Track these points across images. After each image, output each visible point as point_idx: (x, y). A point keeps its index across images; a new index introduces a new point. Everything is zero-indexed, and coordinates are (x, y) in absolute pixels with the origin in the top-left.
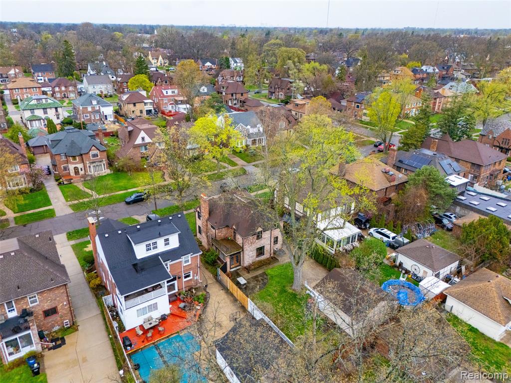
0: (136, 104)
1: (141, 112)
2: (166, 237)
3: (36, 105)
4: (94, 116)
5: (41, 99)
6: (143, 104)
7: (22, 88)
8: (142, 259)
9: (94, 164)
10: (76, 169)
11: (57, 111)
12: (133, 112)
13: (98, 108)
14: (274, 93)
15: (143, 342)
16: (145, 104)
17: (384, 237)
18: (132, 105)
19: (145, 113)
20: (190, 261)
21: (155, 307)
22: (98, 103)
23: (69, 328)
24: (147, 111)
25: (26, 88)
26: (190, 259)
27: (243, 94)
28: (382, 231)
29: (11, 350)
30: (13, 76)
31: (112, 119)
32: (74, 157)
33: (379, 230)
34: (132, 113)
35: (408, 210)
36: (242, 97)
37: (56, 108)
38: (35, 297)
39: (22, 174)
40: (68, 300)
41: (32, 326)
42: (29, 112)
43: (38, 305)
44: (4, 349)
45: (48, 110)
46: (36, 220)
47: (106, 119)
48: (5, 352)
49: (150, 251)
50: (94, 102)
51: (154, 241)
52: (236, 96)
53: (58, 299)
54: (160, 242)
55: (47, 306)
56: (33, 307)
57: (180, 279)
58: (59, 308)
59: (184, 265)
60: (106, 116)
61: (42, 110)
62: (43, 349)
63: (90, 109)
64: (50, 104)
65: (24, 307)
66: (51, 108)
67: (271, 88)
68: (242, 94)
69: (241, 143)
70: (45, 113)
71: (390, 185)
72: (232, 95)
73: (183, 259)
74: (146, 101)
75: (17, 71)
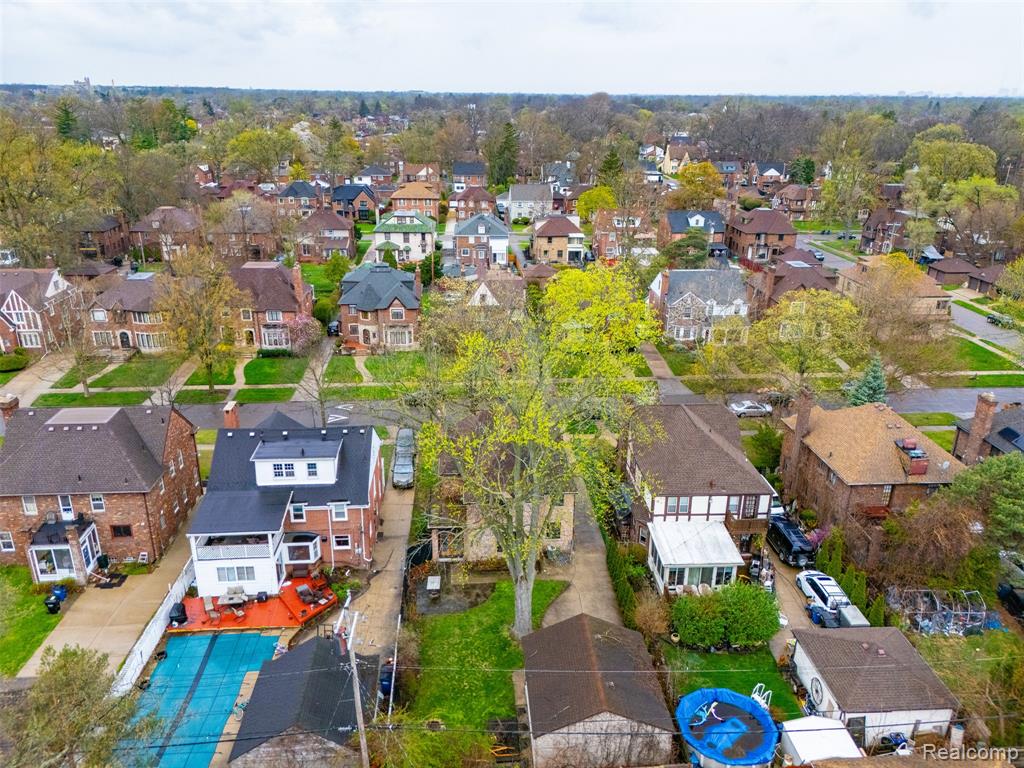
0: (554, 239)
1: (560, 254)
2: (312, 461)
3: (395, 225)
4: (477, 254)
5: (405, 217)
6: (565, 240)
7: (410, 199)
8: (265, 487)
9: (393, 330)
10: (366, 332)
11: (423, 239)
12: (546, 252)
13: (485, 240)
14: (873, 240)
15: (204, 623)
16: (570, 240)
17: (817, 598)
18: (545, 240)
19: (566, 256)
20: (346, 514)
21: (247, 573)
22: (488, 231)
23: (144, 565)
24: (570, 253)
25: (415, 199)
26: (345, 510)
27: (785, 237)
28: (818, 582)
29: (43, 565)
30: (424, 179)
31: (504, 262)
32: (365, 313)
33: (815, 579)
34: (543, 253)
35: (911, 550)
36: (780, 243)
37: (423, 234)
38: (101, 500)
39: (284, 326)
40: (148, 520)
41: (71, 539)
42: (383, 235)
43: (103, 514)
44: (34, 560)
45: (411, 236)
46: (260, 400)
47: (495, 260)
48: (35, 565)
49: (280, 478)
50: (482, 230)
51: (289, 461)
52: (766, 239)
53: (133, 513)
54: (300, 466)
55: (117, 519)
56: (96, 515)
57: (326, 544)
58: (134, 528)
59: (335, 519)
60: (495, 255)
61: (402, 235)
62: (89, 582)
63: (472, 240)
64: (416, 226)
65: (85, 510)
66: (415, 233)
67: (868, 228)
68: (781, 237)
69: (687, 334)
70: (406, 240)
71: (904, 482)
72: (758, 235)
73: (332, 507)
74: (571, 235)
75: (431, 171)
